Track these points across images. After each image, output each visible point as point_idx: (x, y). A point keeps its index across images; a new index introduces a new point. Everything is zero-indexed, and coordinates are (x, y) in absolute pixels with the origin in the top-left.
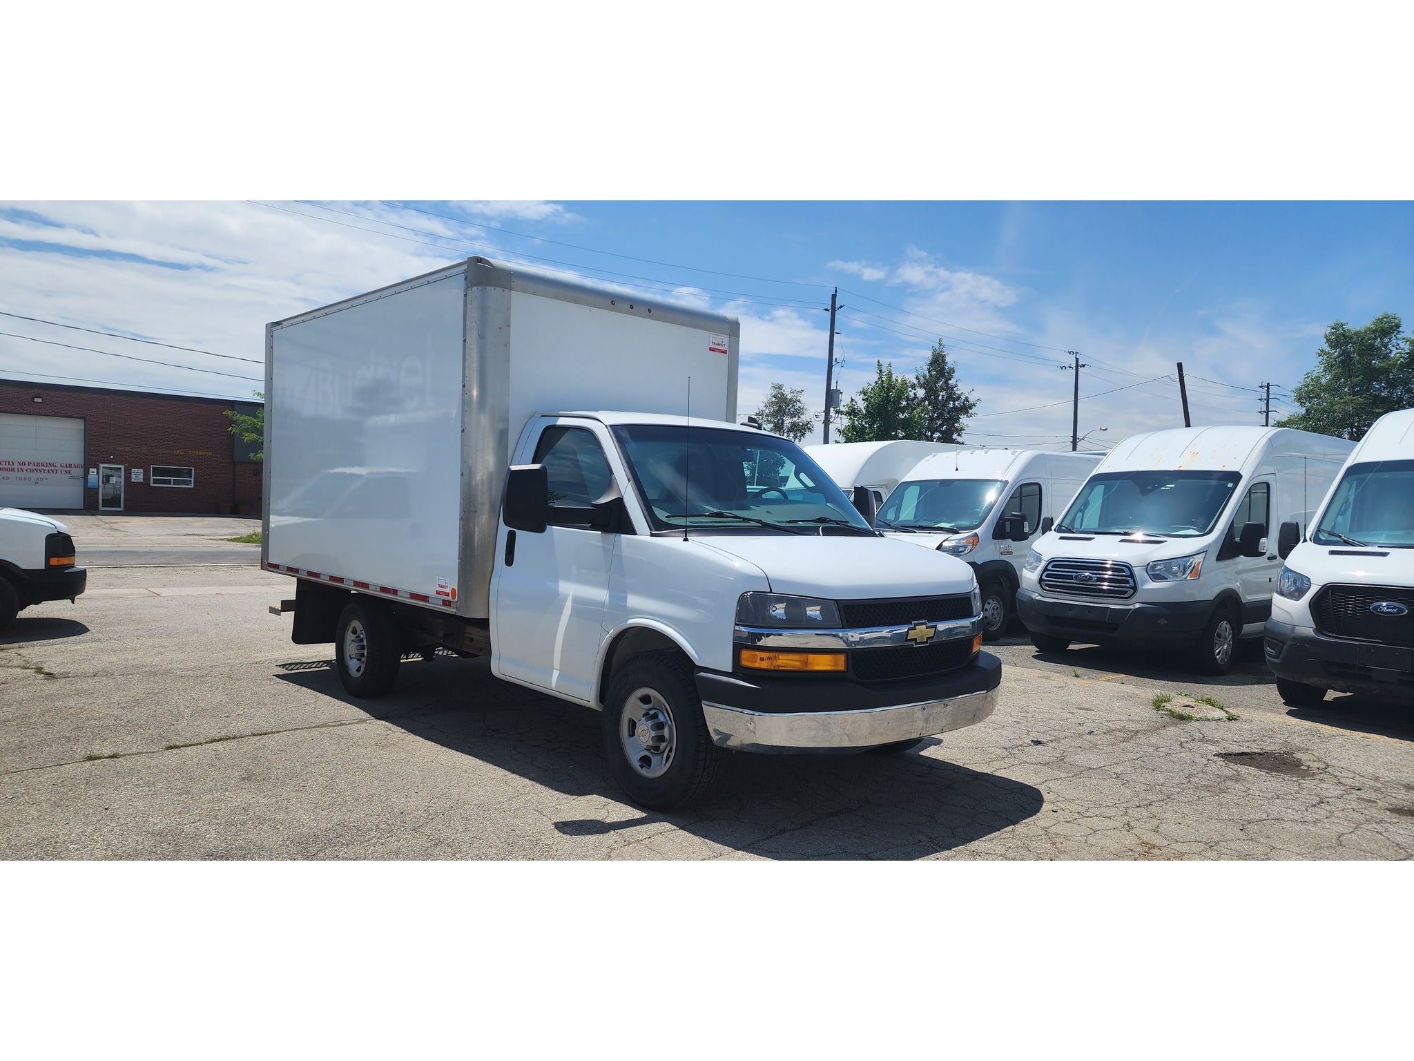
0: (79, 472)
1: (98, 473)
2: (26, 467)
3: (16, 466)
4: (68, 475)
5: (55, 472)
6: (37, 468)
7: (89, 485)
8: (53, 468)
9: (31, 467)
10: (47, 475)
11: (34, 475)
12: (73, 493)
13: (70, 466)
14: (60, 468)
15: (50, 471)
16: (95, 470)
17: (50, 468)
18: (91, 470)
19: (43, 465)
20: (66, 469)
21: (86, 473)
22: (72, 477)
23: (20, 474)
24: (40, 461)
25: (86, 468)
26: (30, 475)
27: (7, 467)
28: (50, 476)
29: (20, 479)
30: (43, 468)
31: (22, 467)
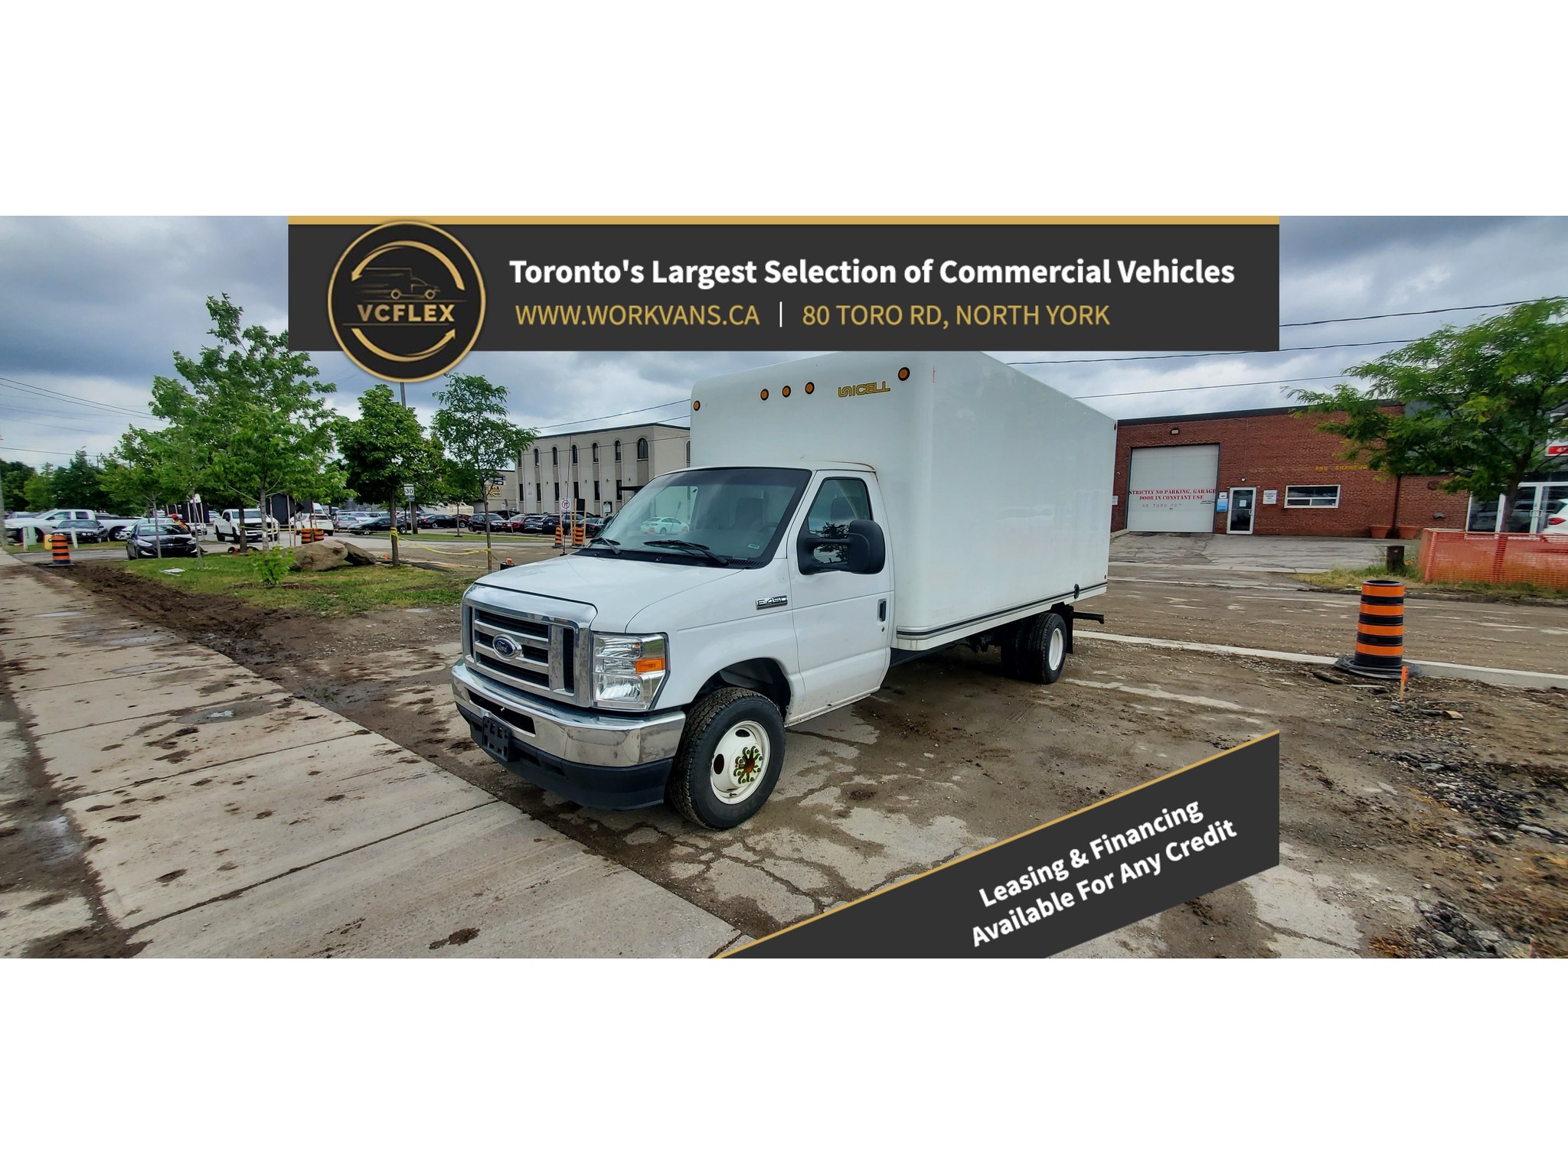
0: (1212, 496)
1: (1228, 497)
3: (1154, 495)
4: (1200, 501)
5: (1188, 498)
6: (1172, 495)
7: (1218, 509)
8: (1186, 494)
9: (1168, 494)
10: (1180, 501)
11: (1170, 502)
12: (1204, 517)
13: (1202, 491)
14: (1192, 494)
15: (1184, 497)
16: (1225, 494)
17: (1183, 494)
18: (1221, 494)
19: (1178, 492)
20: (1198, 494)
21: (1217, 497)
22: (1204, 503)
23: (1159, 502)
25: (1217, 492)
26: (1166, 501)
27: (1147, 496)
28: (1184, 500)
29: (1158, 506)
30: (1177, 494)
31: (1159, 495)
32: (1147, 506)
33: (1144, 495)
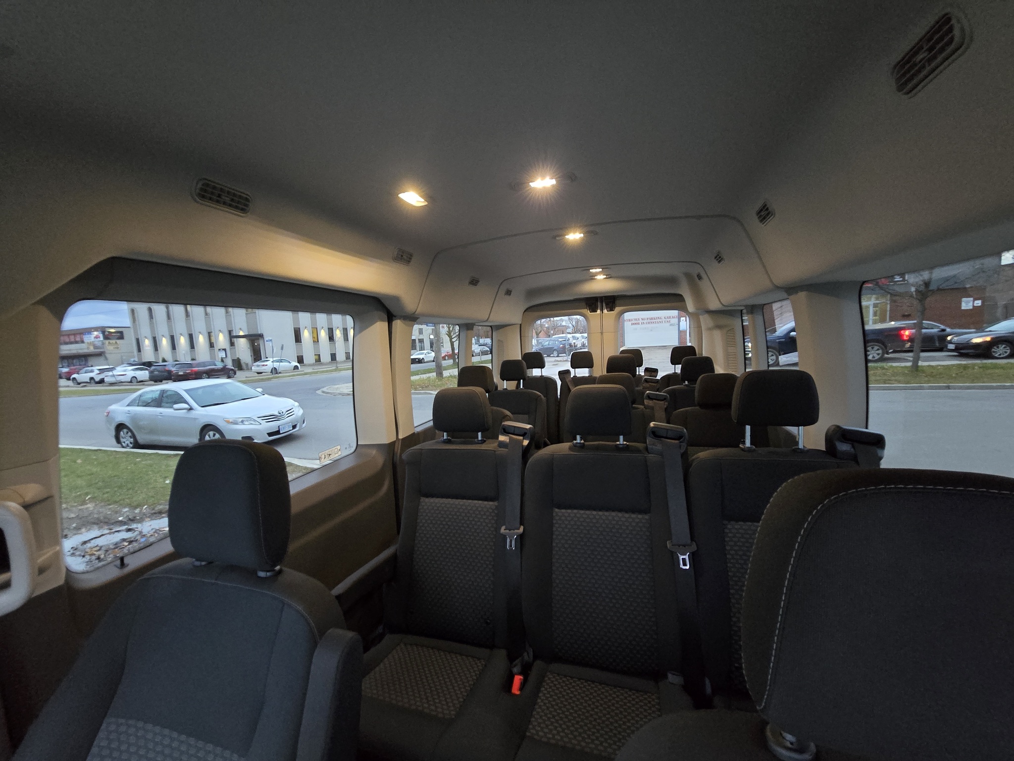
1: (686, 321)
2: (645, 321)
3: (641, 321)
4: (668, 324)
5: (661, 322)
6: (652, 321)
8: (660, 320)
10: (657, 325)
11: (650, 326)
12: (672, 335)
13: (670, 317)
14: (664, 320)
15: (659, 322)
18: (682, 319)
19: (655, 319)
21: (679, 321)
22: (671, 325)
23: (643, 326)
24: (653, 316)
29: (642, 329)
30: (655, 320)
31: (643, 321)
32: (636, 329)
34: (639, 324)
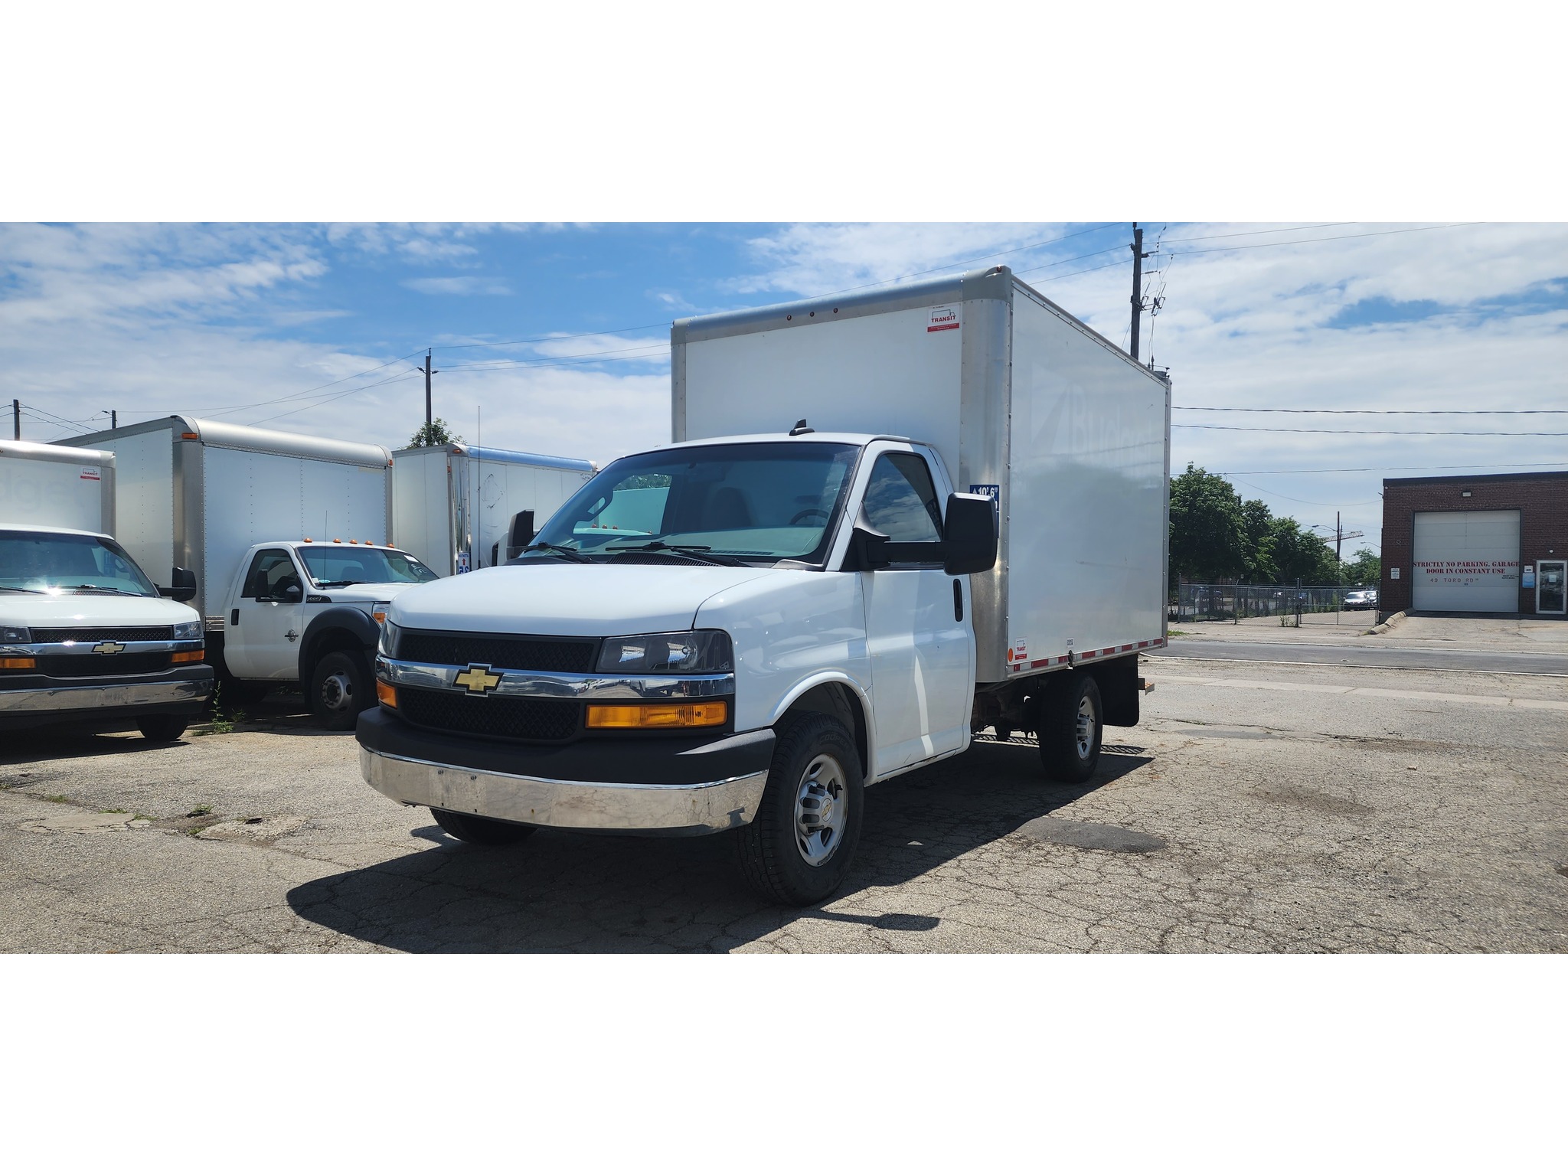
0: (1513, 570)
1: (1535, 571)
2: (1456, 567)
3: (1445, 568)
4: (1501, 575)
5: (1486, 571)
6: (1466, 568)
7: (1524, 584)
8: (1484, 567)
9: (1460, 567)
10: (1477, 575)
11: (1464, 576)
12: (1506, 595)
13: (1503, 564)
14: (1492, 567)
15: (1481, 570)
16: (1531, 567)
17: (1481, 568)
18: (1527, 567)
19: (1473, 565)
20: (1498, 567)
21: (1522, 571)
22: (1505, 577)
23: (1451, 575)
24: (1470, 559)
25: (1521, 566)
26: (1459, 576)
27: (1436, 569)
28: (1482, 576)
29: (1450, 581)
30: (1473, 567)
31: (1451, 567)
32: (1436, 580)
33: (1432, 567)
34: (1442, 571)
